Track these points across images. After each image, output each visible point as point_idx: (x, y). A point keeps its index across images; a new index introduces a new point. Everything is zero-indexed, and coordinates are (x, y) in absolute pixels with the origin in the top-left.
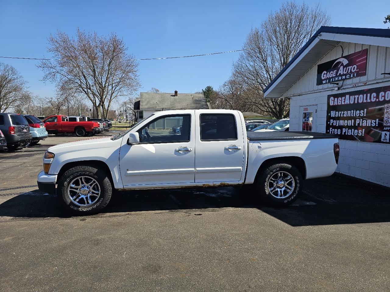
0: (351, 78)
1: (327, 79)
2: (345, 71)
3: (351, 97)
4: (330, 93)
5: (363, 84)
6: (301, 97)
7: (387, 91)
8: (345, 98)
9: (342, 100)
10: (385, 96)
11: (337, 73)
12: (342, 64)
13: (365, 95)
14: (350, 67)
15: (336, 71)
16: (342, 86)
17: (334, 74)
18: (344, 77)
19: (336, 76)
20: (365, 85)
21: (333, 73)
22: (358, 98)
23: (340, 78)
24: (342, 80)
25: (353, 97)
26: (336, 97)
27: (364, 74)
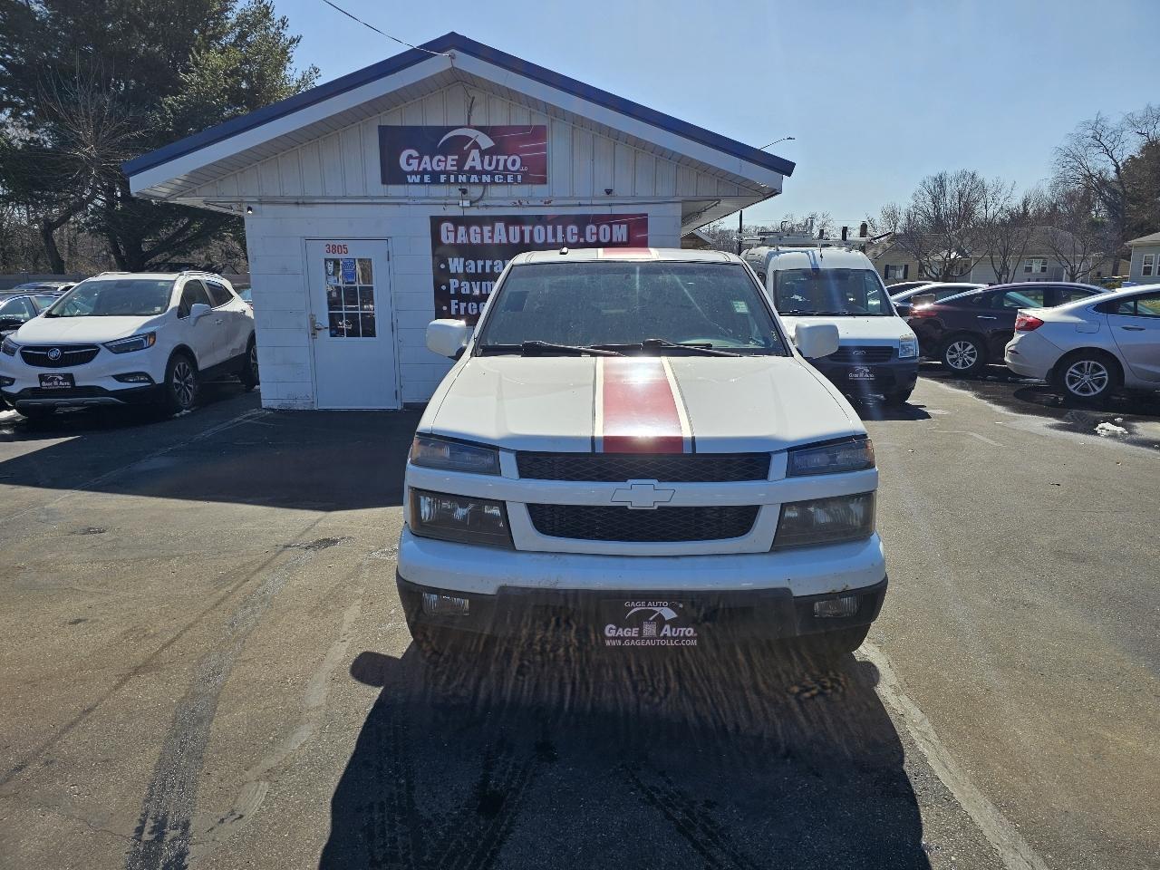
0: (508, 183)
1: (425, 171)
2: (490, 165)
3: (511, 228)
4: (439, 211)
5: (543, 204)
6: (302, 208)
7: (602, 224)
8: (493, 228)
9: (482, 234)
10: (597, 234)
11: (461, 163)
12: (476, 146)
13: (550, 228)
14: (502, 158)
15: (457, 157)
16: (481, 198)
17: (452, 165)
18: (486, 178)
19: (460, 171)
20: (547, 204)
21: (446, 161)
22: (532, 233)
23: (474, 178)
24: (480, 182)
25: (517, 228)
26: (461, 225)
27: (543, 181)
